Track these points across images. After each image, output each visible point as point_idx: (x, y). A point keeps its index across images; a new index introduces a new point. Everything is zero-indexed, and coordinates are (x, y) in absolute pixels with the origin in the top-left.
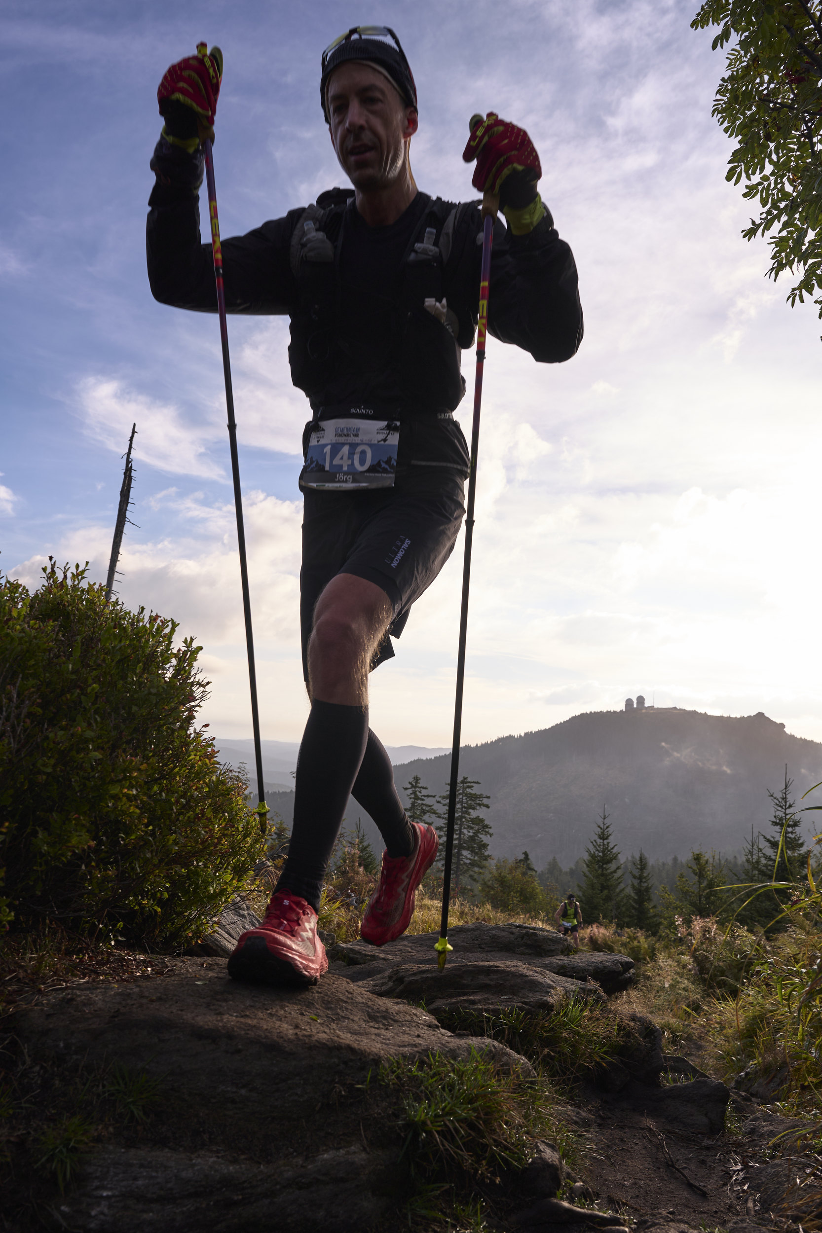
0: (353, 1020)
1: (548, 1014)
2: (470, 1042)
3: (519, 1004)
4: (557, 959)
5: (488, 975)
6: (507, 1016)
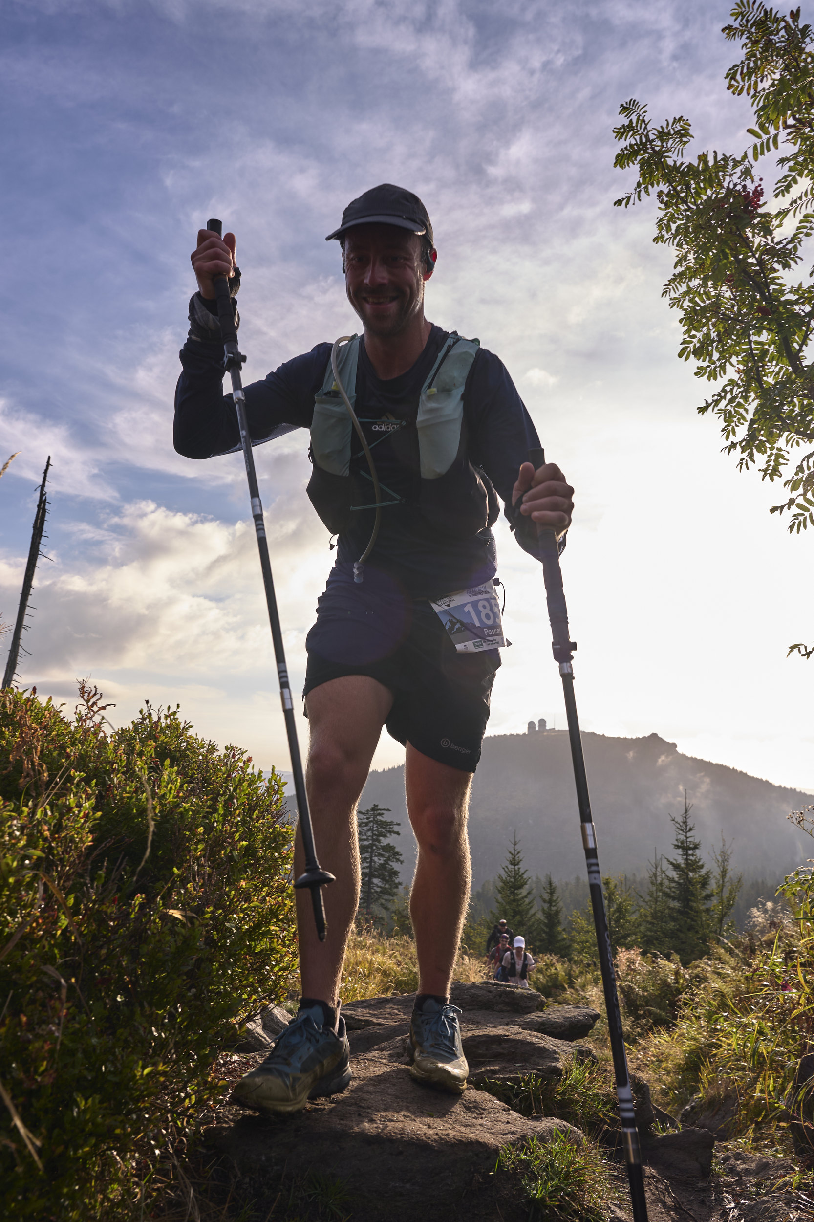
1: (559, 1080)
2: (548, 1124)
3: (535, 1071)
4: (535, 1016)
5: (500, 1044)
6: (527, 1084)
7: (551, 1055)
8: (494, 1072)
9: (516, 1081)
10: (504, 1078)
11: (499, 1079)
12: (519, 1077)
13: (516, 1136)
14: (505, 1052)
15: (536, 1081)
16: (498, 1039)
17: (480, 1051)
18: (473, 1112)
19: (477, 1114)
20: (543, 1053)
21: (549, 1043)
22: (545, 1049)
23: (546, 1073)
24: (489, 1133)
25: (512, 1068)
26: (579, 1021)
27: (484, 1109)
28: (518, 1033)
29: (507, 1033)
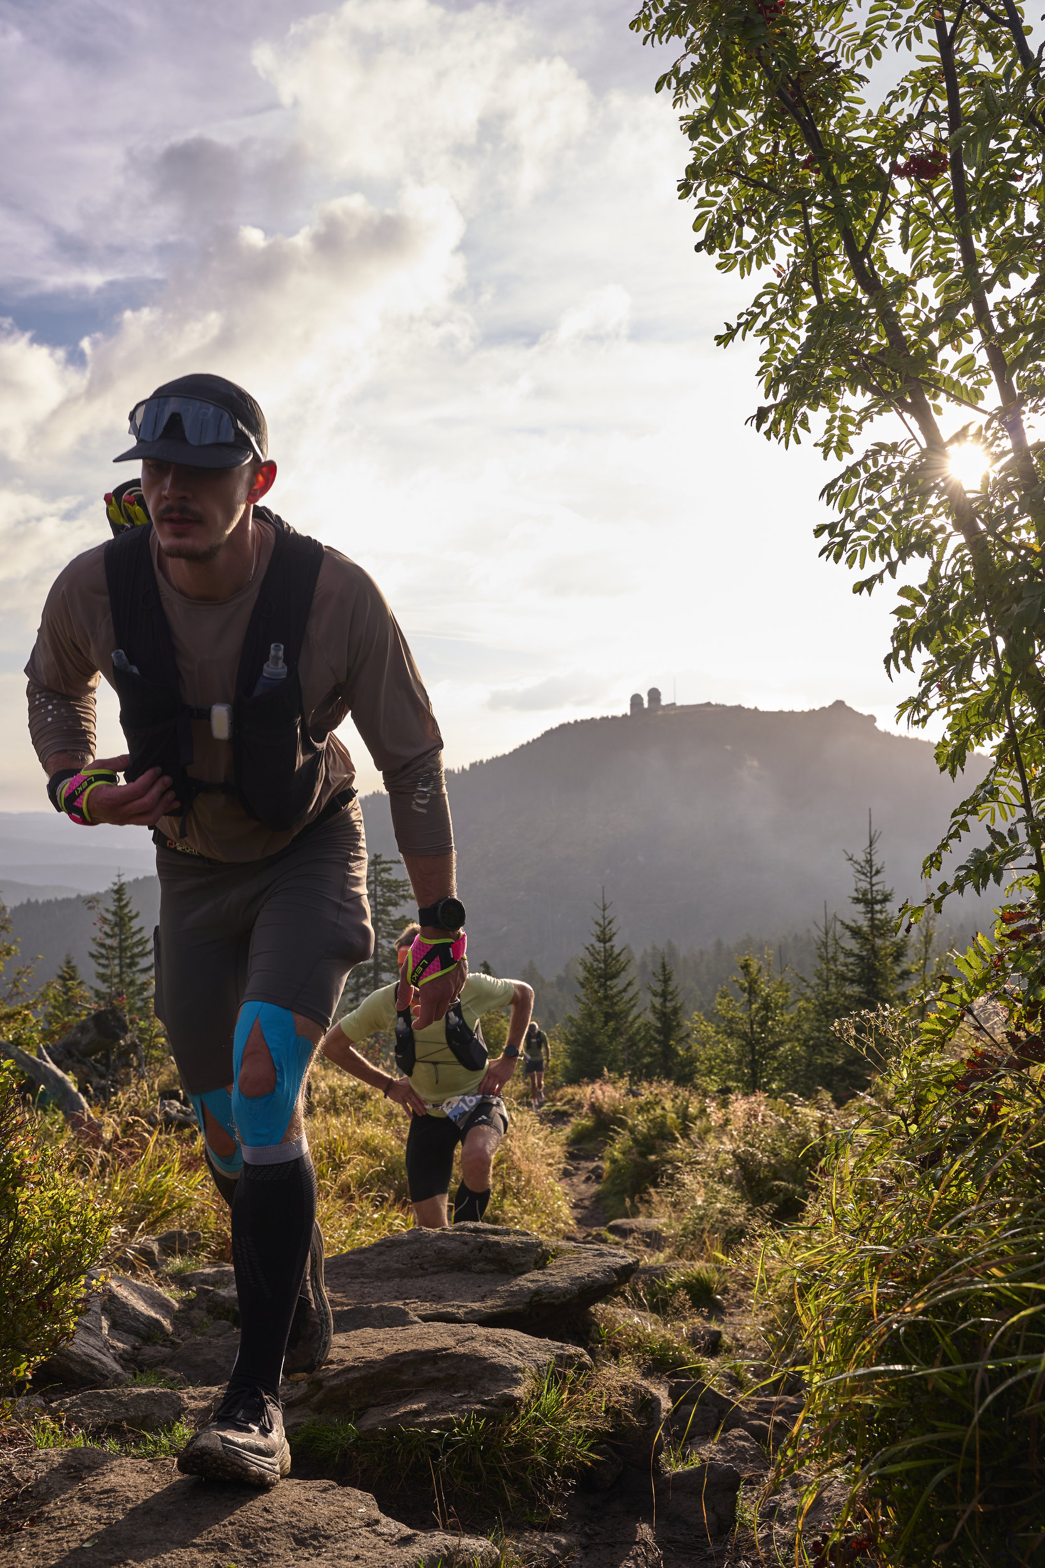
1: (515, 1414)
3: (478, 1407)
4: (529, 1281)
5: (436, 1363)
7: (511, 1376)
8: (417, 1413)
9: (448, 1425)
10: (430, 1422)
12: (452, 1419)
14: (441, 1375)
15: (476, 1425)
16: (433, 1356)
17: (405, 1378)
20: (496, 1373)
21: (513, 1349)
22: (501, 1366)
23: (496, 1406)
25: (447, 1403)
28: (468, 1339)
29: (450, 1342)
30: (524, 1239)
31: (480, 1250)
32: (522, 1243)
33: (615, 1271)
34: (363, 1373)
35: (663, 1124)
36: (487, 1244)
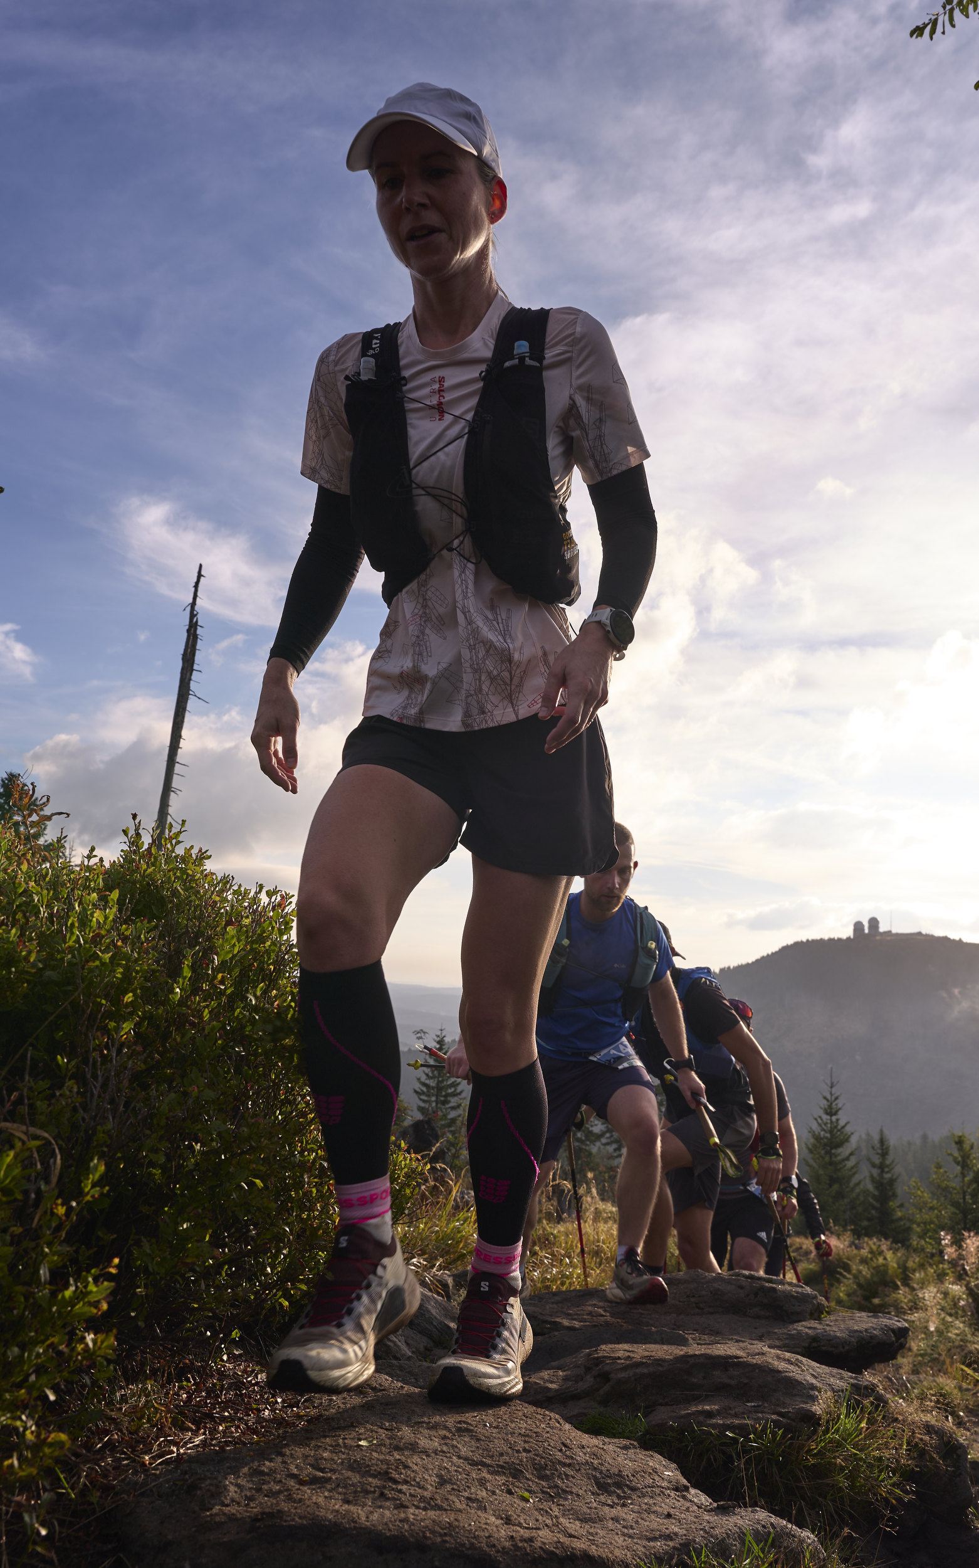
0: (578, 1495)
1: (815, 1432)
2: (740, 1522)
3: (774, 1417)
4: (806, 1327)
5: (727, 1370)
6: (759, 1436)
7: (807, 1392)
8: (709, 1414)
9: (743, 1430)
10: (723, 1425)
11: (714, 1426)
12: (747, 1425)
13: (671, 1544)
14: (733, 1382)
15: (774, 1434)
16: (726, 1363)
17: (695, 1380)
18: (610, 1493)
19: (619, 1497)
20: (792, 1387)
21: (807, 1371)
22: (797, 1381)
23: (794, 1420)
24: (624, 1535)
25: (739, 1410)
26: (873, 1337)
27: (634, 1489)
28: (758, 1354)
29: (740, 1353)
30: (800, 1290)
31: (756, 1295)
32: (797, 1293)
33: (893, 1331)
34: (652, 1370)
35: (885, 1272)
36: (762, 1288)
